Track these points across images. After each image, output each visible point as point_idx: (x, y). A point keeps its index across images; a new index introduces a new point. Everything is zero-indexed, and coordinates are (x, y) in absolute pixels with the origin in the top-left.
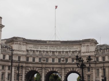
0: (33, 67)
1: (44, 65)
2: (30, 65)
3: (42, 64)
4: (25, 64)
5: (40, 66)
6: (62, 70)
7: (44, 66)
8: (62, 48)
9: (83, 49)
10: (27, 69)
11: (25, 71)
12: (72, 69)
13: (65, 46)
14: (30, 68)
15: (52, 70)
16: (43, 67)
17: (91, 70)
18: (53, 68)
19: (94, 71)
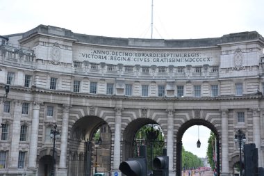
0: (92, 108)
1: (121, 102)
2: (84, 100)
3: (115, 98)
4: (68, 99)
5: (110, 103)
6: (169, 115)
7: (120, 104)
8: (169, 57)
9: (226, 60)
10: (75, 113)
11: (70, 118)
12: (193, 113)
13: (177, 53)
14: (82, 111)
15: (140, 116)
16: (117, 106)
17: (246, 116)
18: (144, 110)
19: (255, 119)
